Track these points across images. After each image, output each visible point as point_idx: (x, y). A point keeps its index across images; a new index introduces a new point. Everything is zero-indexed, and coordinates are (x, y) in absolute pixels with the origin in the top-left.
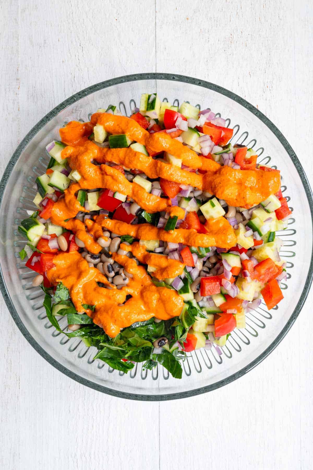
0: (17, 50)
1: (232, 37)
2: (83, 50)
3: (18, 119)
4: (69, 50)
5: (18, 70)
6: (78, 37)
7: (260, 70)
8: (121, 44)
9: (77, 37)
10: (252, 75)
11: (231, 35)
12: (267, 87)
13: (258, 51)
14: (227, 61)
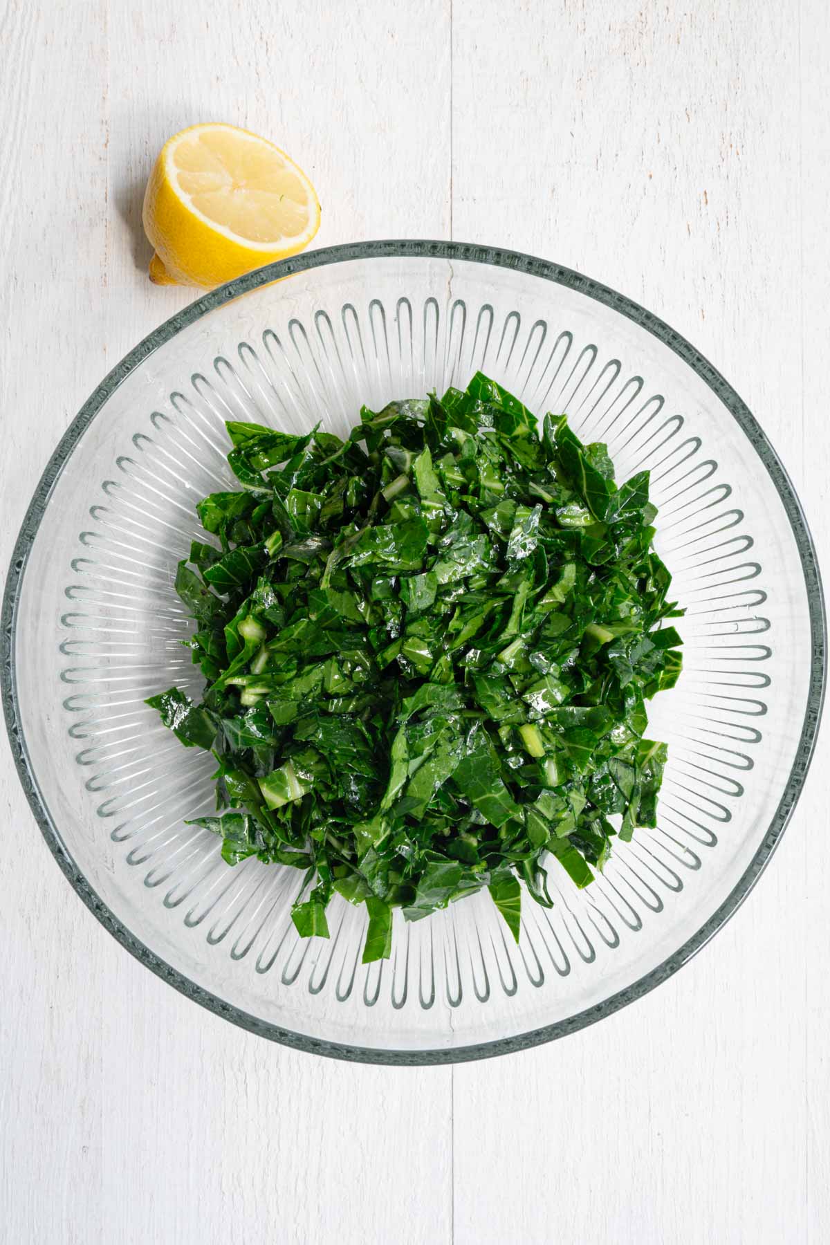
0: (103, 50)
1: (644, 20)
2: (267, 50)
3: (104, 221)
4: (234, 49)
5: (104, 98)
6: (256, 17)
7: (714, 103)
8: (365, 36)
9: (253, 17)
10: (692, 115)
11: (641, 14)
12: (731, 146)
13: (708, 55)
14: (631, 79)
